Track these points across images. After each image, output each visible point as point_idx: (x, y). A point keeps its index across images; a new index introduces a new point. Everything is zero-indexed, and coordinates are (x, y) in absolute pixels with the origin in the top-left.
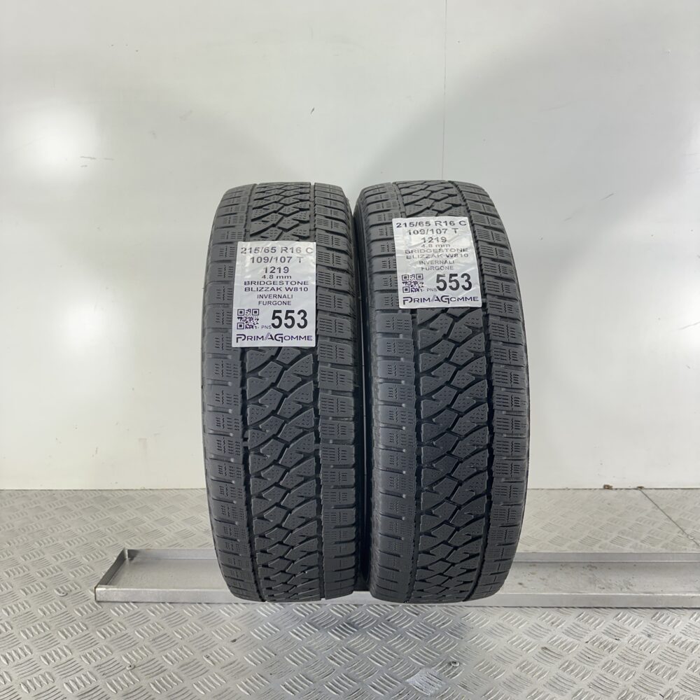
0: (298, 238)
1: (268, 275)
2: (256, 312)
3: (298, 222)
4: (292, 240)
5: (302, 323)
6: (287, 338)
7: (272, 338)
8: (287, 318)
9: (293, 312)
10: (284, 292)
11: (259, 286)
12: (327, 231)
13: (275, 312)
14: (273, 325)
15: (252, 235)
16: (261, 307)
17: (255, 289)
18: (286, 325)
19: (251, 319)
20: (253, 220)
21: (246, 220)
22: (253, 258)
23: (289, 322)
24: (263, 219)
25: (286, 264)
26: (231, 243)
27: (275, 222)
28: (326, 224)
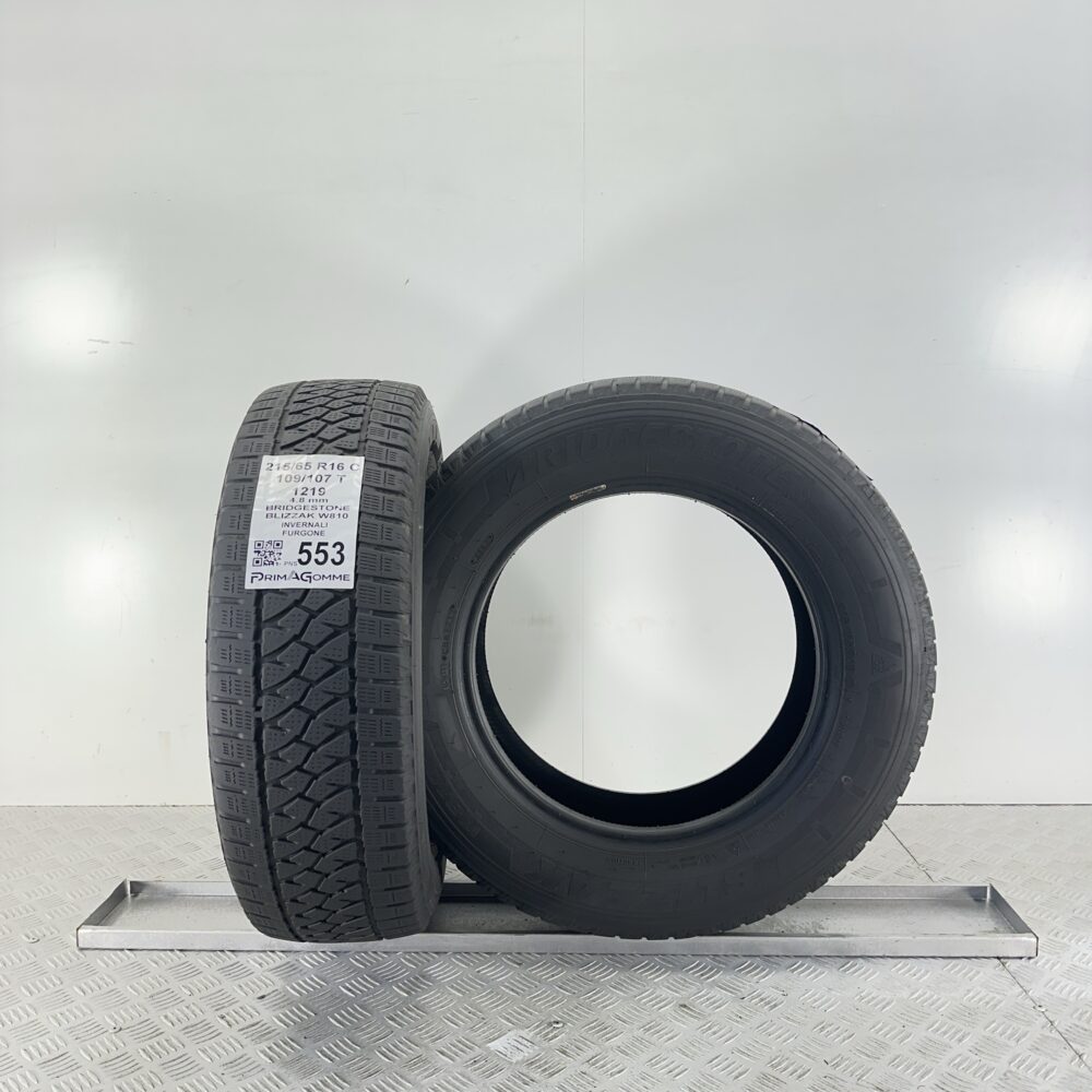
0: (341, 452)
1: (299, 496)
2: (278, 545)
3: (345, 431)
4: (334, 453)
5: (338, 559)
7: (297, 578)
8: (318, 552)
9: (326, 544)
10: (317, 519)
11: (285, 512)
12: (382, 443)
13: (303, 544)
14: (300, 561)
15: (283, 448)
16: (285, 538)
17: (279, 515)
18: (316, 561)
19: (271, 553)
20: (287, 428)
21: (279, 428)
22: (281, 476)
23: (321, 557)
24: (300, 427)
25: (322, 484)
26: (256, 457)
27: (314, 431)
28: (382, 434)
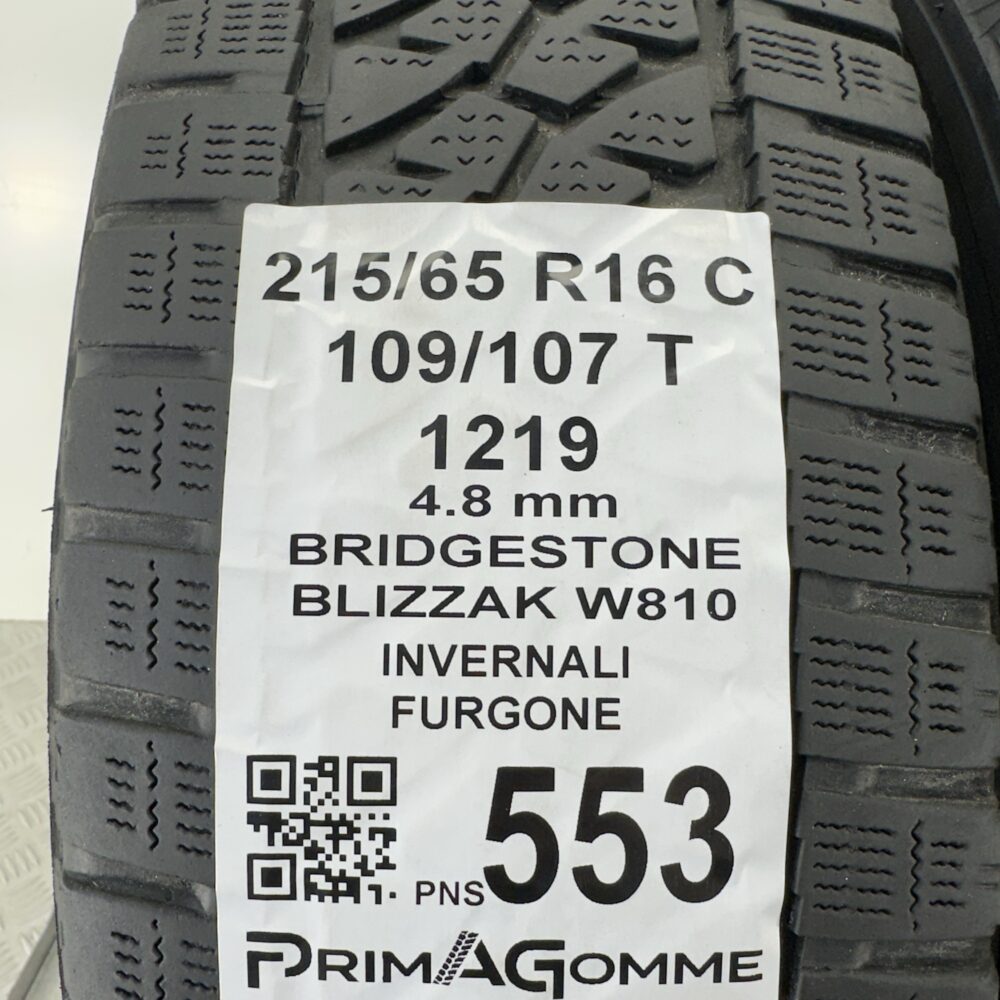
0: (640, 178)
1: (452, 483)
2: (372, 782)
3: (630, 53)
4: (605, 192)
5: (697, 864)
6: (592, 969)
7: (488, 971)
8: (591, 825)
9: (630, 779)
11: (394, 575)
12: (821, 121)
13: (511, 781)
14: (496, 877)
15: (339, 150)
16: (410, 743)
18: (585, 878)
19: (343, 830)
20: (346, 33)
21: (304, 32)
22: (347, 341)
23: (608, 858)
25: (572, 397)
26: (204, 205)
27: (484, 54)
28: (807, 70)
